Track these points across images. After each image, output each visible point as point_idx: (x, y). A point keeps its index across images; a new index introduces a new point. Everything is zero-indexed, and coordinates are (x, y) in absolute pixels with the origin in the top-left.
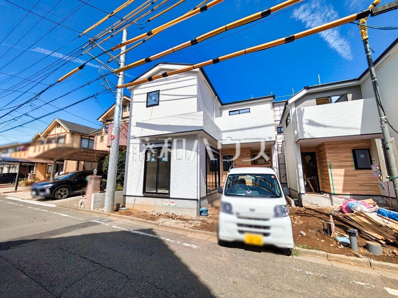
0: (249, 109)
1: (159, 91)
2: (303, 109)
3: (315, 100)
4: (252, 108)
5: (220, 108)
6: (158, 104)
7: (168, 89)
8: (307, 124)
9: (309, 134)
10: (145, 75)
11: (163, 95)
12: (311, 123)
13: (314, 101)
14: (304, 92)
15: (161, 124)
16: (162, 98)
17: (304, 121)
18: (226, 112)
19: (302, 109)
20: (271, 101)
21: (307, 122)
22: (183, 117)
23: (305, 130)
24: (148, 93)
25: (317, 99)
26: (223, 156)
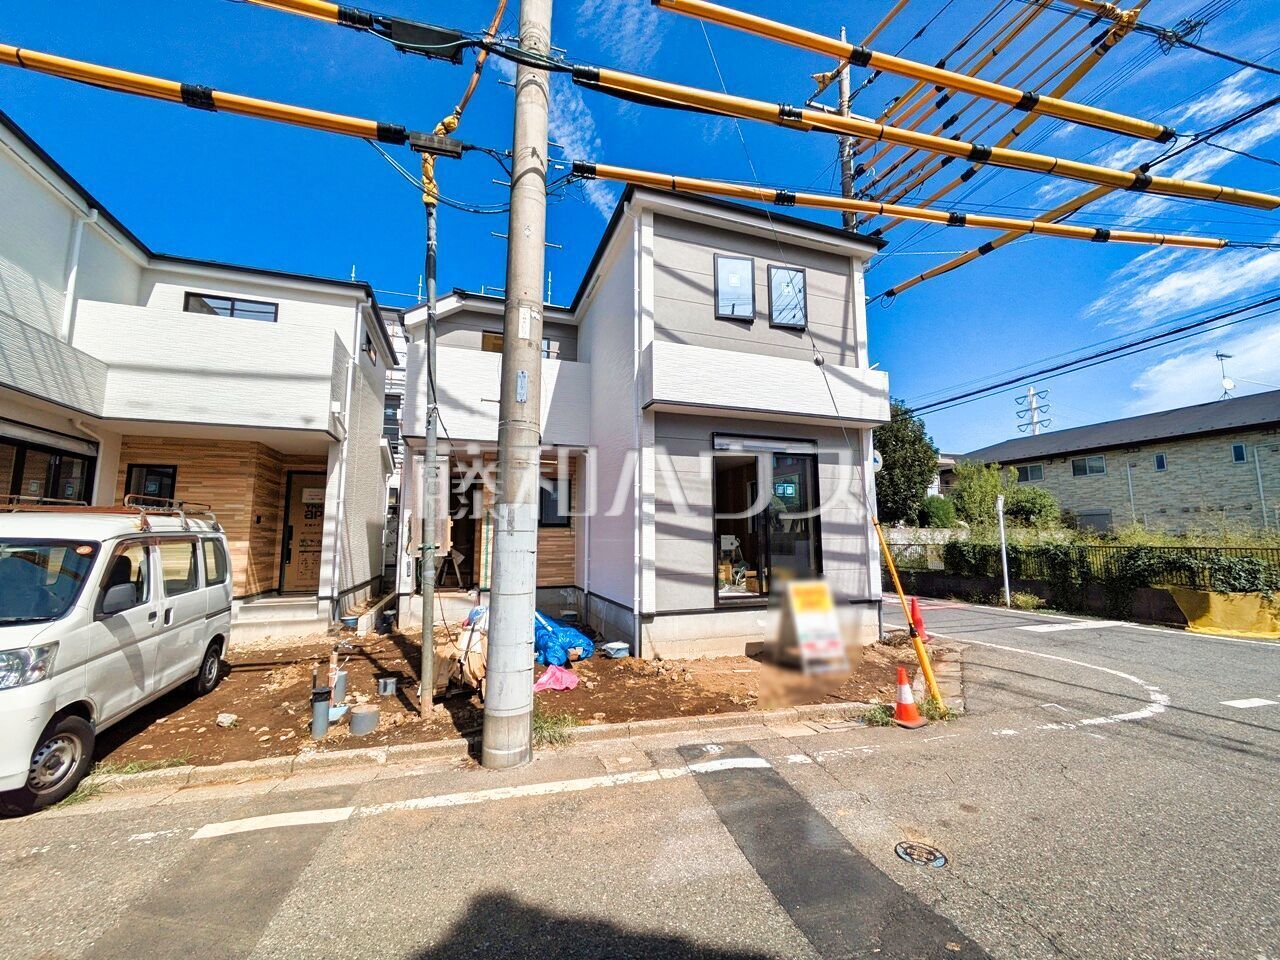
0: (276, 305)
3: (480, 334)
4: (288, 307)
5: (143, 270)
13: (477, 336)
14: (451, 304)
18: (168, 294)
19: (422, 351)
20: (359, 301)
25: (484, 331)
26: (131, 467)
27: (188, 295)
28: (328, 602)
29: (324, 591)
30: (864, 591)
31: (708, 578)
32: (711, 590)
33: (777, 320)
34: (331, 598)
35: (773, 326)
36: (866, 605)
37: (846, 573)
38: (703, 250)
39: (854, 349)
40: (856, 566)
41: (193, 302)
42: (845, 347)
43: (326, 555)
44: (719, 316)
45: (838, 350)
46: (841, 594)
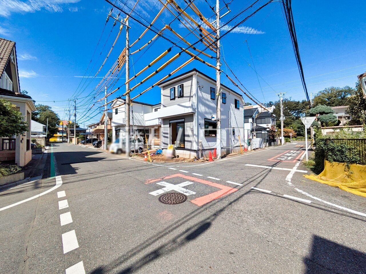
30: (192, 148)
33: (179, 96)
37: (189, 145)
40: (191, 143)
44: (171, 100)
45: (189, 98)
46: (188, 149)
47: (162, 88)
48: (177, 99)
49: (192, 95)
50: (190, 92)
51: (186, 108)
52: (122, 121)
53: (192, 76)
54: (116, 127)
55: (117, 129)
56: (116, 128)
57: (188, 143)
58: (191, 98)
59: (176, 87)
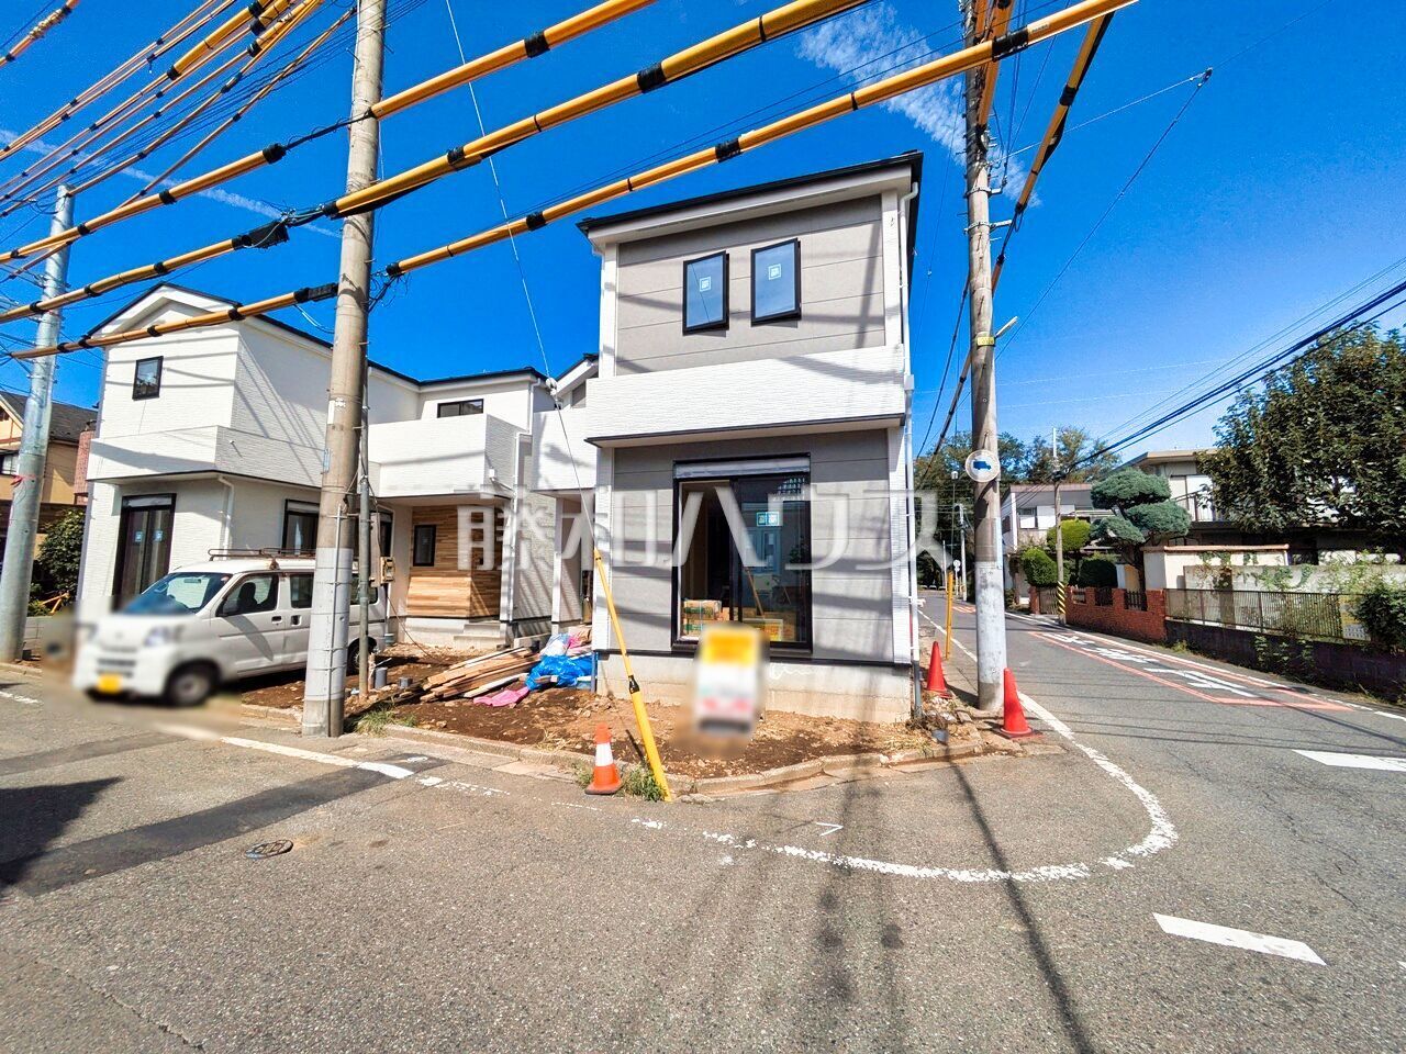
0: (482, 400)
1: (160, 359)
2: (545, 417)
4: (488, 399)
5: (419, 394)
6: (156, 395)
7: (181, 355)
8: (547, 455)
9: (547, 481)
10: (129, 311)
11: (169, 370)
12: (556, 454)
14: (584, 367)
15: (137, 451)
16: (166, 378)
17: (543, 449)
18: (430, 408)
19: (542, 417)
20: (530, 383)
21: (548, 450)
22: (181, 436)
23: (542, 470)
24: (138, 362)
26: (416, 527)
27: (440, 405)
28: (505, 625)
29: (503, 617)
30: (884, 648)
31: (666, 619)
32: (668, 633)
33: (759, 314)
34: (507, 622)
35: (756, 322)
36: (890, 670)
37: (854, 625)
38: (671, 263)
39: (881, 321)
40: (874, 615)
41: (443, 410)
42: (865, 323)
43: (504, 589)
44: (687, 331)
45: (854, 328)
46: (842, 651)
47: (613, 253)
48: (739, 327)
49: (875, 310)
50: (860, 291)
51: (859, 386)
52: (214, 443)
53: (873, 201)
54: (129, 489)
55: (133, 503)
56: (126, 498)
57: (848, 613)
58: (872, 332)
59: (740, 254)
